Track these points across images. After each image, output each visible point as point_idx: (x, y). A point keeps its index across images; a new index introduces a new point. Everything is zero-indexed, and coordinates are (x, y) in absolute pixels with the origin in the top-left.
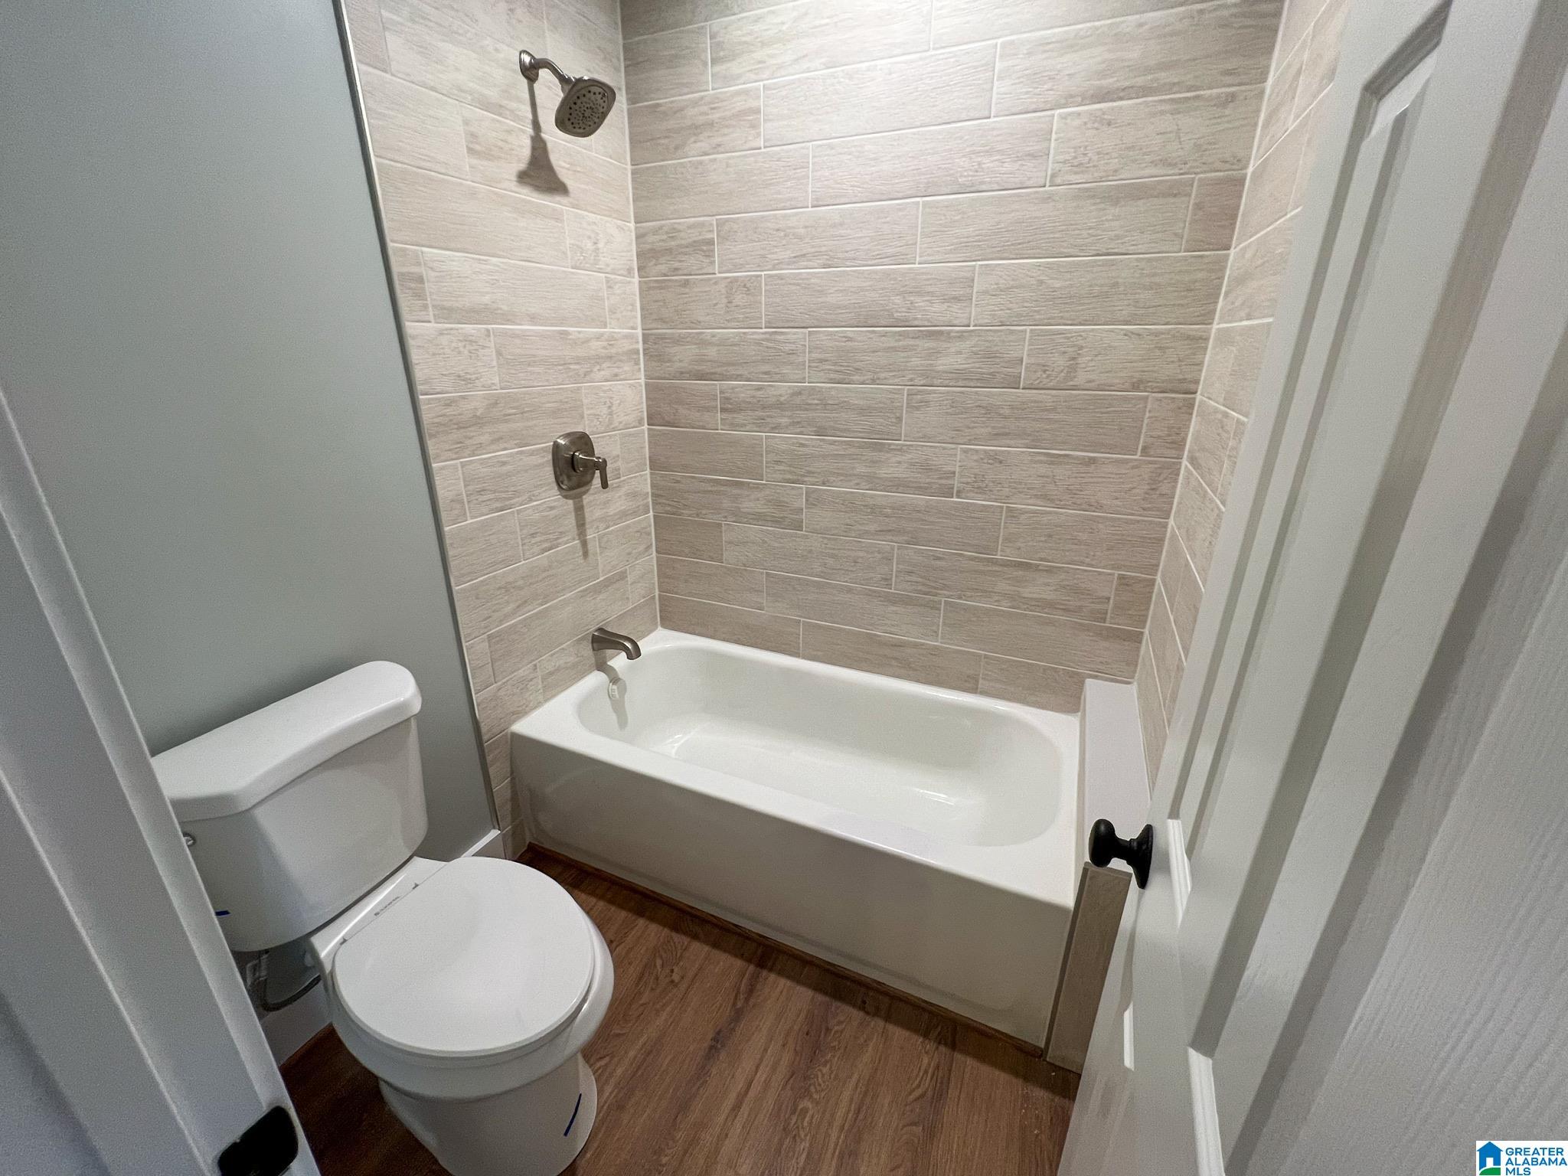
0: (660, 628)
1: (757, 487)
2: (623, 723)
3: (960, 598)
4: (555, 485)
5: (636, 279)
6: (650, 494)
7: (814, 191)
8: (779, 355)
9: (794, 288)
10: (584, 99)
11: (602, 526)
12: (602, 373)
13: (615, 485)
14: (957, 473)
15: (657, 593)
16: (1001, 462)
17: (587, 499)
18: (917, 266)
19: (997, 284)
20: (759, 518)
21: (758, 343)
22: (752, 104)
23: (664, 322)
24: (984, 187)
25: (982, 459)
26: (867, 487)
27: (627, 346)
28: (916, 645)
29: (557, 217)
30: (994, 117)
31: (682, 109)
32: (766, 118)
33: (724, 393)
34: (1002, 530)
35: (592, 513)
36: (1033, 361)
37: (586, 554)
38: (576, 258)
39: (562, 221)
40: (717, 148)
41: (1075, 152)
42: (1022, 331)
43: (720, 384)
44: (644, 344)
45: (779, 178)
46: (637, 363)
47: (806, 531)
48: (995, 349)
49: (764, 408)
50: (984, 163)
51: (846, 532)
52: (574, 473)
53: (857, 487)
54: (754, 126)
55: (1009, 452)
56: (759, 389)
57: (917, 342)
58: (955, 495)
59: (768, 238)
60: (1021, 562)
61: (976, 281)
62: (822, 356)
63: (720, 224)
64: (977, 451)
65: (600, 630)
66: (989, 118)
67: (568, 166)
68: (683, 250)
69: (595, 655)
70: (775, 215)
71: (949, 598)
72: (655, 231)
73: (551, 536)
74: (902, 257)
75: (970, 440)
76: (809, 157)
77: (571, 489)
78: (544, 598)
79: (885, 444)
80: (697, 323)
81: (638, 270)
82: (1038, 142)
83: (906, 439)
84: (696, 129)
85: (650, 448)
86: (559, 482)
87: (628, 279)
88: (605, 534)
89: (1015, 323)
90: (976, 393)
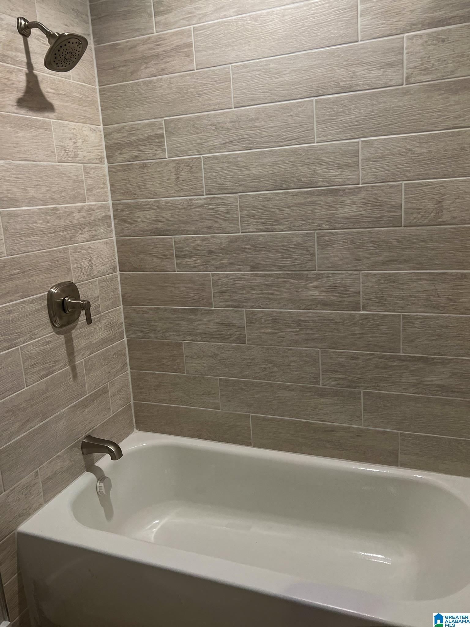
0: (135, 430)
1: (208, 313)
2: (109, 514)
3: (375, 389)
4: (50, 324)
5: (106, 165)
6: (124, 323)
7: (236, 97)
8: (218, 214)
9: (226, 165)
10: (65, 48)
11: (87, 353)
12: (83, 236)
13: (96, 320)
14: (361, 292)
15: (132, 402)
16: (394, 282)
17: (75, 333)
18: (316, 144)
19: (376, 154)
20: (210, 336)
21: (202, 206)
22: (187, 41)
23: (129, 194)
24: (359, 88)
25: (379, 280)
26: (293, 307)
27: (101, 214)
28: (345, 429)
29: (46, 127)
30: (361, 41)
31: (134, 47)
32: (196, 49)
33: (178, 244)
34: (401, 333)
35: (79, 343)
36: (410, 206)
37: (75, 376)
38: (62, 155)
39: (51, 130)
40: (162, 72)
41: (421, 61)
42: (399, 185)
43: (174, 237)
44: (114, 211)
45: (209, 89)
46: (110, 226)
47: (248, 344)
48: (380, 199)
49: (209, 253)
50: (358, 72)
51: (279, 342)
52: (64, 314)
53: (284, 308)
54: (188, 55)
55: (399, 274)
56: (204, 239)
57: (321, 198)
58: (361, 308)
59: (204, 131)
60: (419, 357)
61: (360, 152)
62: (249, 213)
63: (167, 123)
64: (375, 274)
65: (89, 437)
66: (357, 41)
67: (53, 91)
68: (142, 143)
69: (85, 459)
70: (208, 115)
71: (366, 389)
72: (120, 130)
73: (47, 365)
74: (304, 139)
75: (369, 267)
76: (230, 74)
77: (62, 326)
78: (43, 416)
79: (302, 274)
80: (154, 195)
81: (107, 159)
82: (395, 55)
83: (320, 269)
84: (145, 59)
85: (122, 289)
86: (52, 322)
87: (100, 165)
88: (90, 359)
89: (393, 180)
90: (369, 232)
